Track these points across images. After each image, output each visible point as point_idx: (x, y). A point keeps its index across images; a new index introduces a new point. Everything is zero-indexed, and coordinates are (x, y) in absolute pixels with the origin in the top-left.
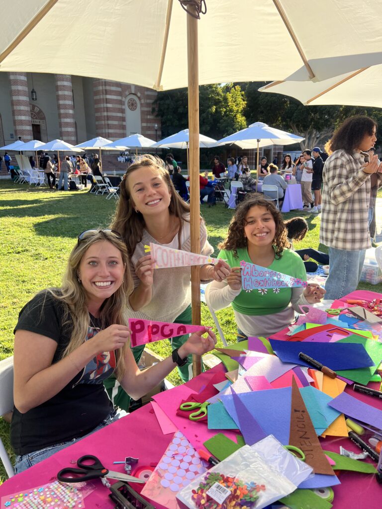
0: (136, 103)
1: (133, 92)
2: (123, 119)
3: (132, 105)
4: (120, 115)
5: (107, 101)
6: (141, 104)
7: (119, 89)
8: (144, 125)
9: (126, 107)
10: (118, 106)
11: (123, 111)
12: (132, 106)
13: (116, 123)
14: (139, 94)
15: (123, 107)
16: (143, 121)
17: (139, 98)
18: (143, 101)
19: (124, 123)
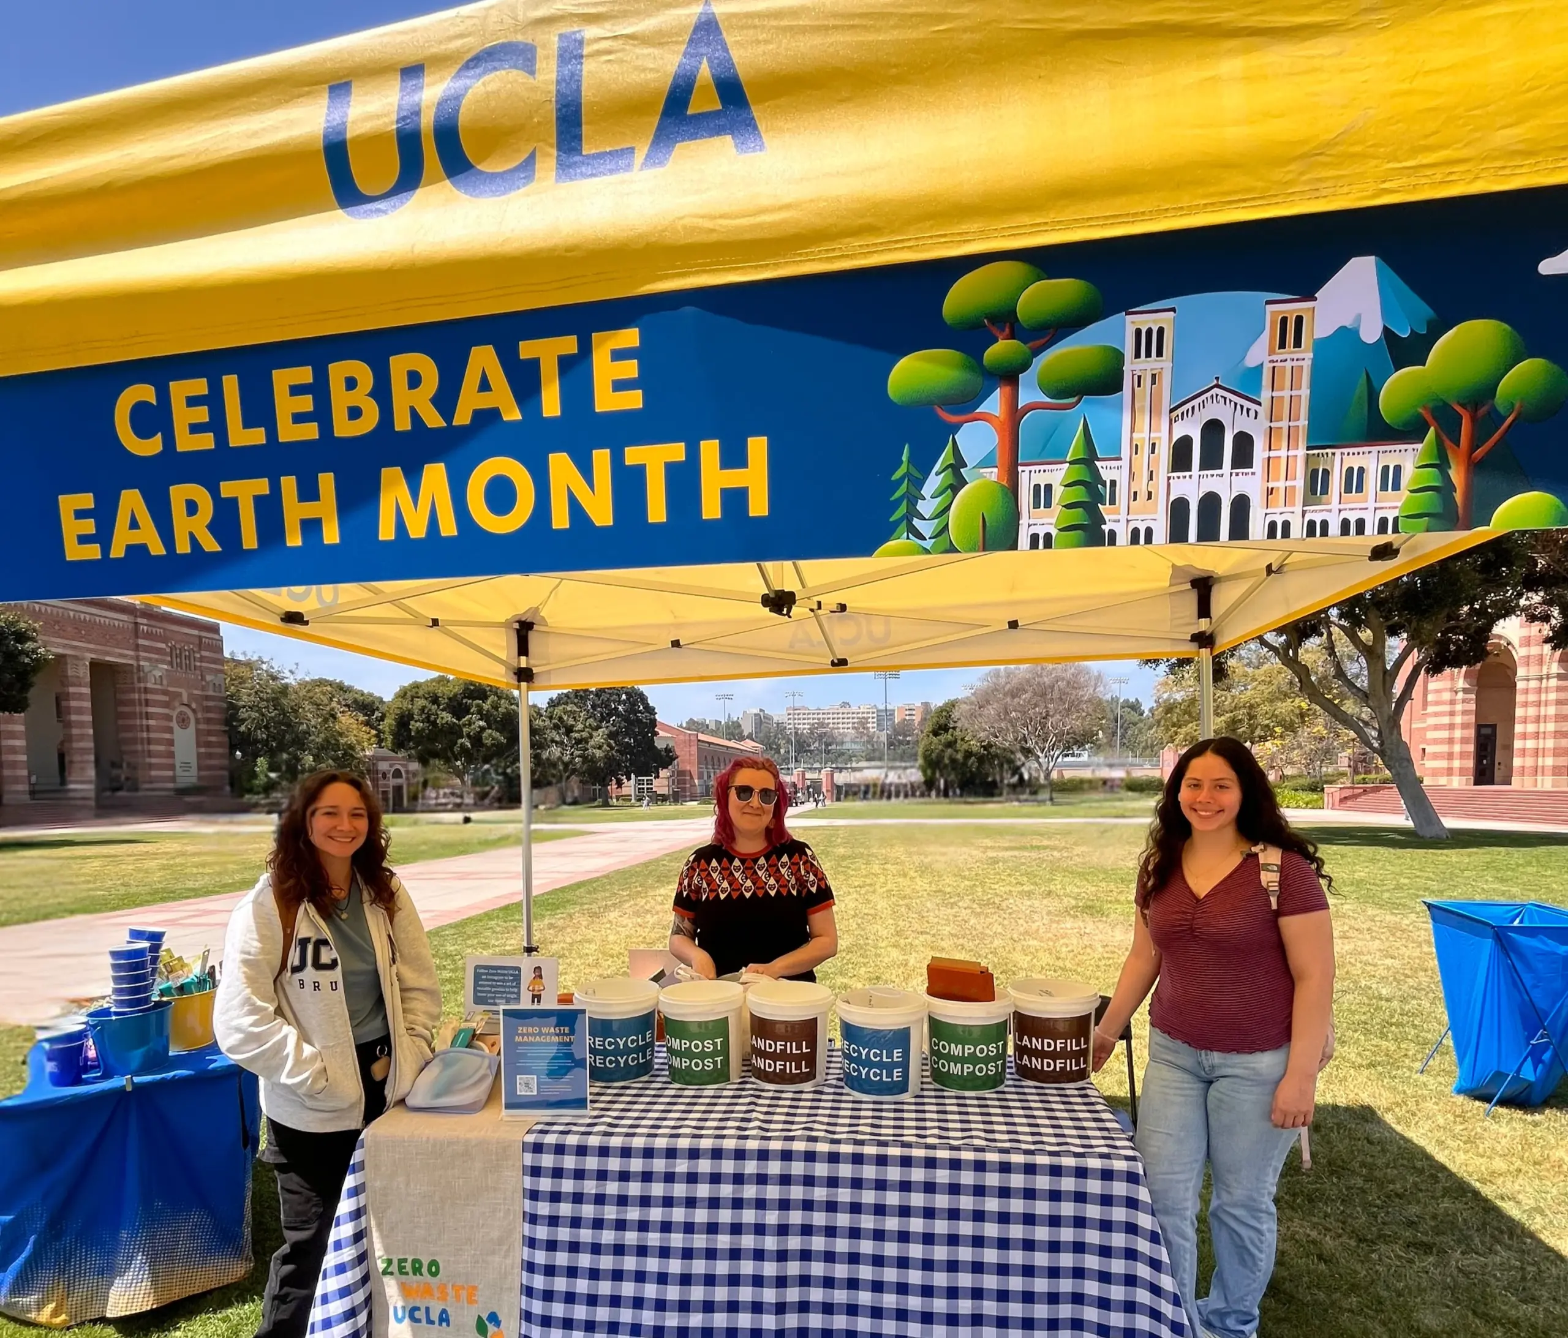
0: (188, 718)
1: (185, 701)
2: (171, 743)
3: (183, 720)
4: (167, 736)
5: (148, 716)
6: (197, 721)
7: (166, 698)
8: (202, 750)
9: (174, 724)
10: (164, 723)
11: (170, 730)
12: (183, 722)
13: (162, 748)
14: (194, 706)
15: (171, 724)
16: (199, 745)
17: (194, 711)
18: (200, 715)
19: (172, 749)
